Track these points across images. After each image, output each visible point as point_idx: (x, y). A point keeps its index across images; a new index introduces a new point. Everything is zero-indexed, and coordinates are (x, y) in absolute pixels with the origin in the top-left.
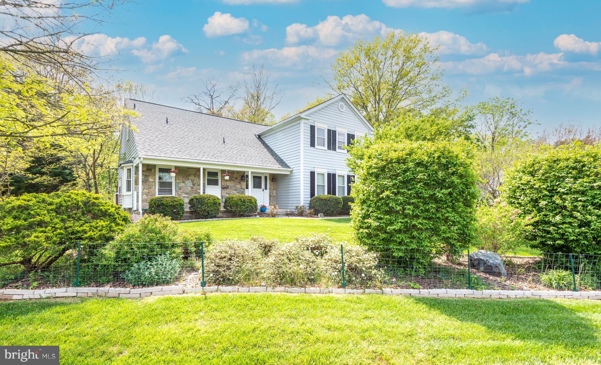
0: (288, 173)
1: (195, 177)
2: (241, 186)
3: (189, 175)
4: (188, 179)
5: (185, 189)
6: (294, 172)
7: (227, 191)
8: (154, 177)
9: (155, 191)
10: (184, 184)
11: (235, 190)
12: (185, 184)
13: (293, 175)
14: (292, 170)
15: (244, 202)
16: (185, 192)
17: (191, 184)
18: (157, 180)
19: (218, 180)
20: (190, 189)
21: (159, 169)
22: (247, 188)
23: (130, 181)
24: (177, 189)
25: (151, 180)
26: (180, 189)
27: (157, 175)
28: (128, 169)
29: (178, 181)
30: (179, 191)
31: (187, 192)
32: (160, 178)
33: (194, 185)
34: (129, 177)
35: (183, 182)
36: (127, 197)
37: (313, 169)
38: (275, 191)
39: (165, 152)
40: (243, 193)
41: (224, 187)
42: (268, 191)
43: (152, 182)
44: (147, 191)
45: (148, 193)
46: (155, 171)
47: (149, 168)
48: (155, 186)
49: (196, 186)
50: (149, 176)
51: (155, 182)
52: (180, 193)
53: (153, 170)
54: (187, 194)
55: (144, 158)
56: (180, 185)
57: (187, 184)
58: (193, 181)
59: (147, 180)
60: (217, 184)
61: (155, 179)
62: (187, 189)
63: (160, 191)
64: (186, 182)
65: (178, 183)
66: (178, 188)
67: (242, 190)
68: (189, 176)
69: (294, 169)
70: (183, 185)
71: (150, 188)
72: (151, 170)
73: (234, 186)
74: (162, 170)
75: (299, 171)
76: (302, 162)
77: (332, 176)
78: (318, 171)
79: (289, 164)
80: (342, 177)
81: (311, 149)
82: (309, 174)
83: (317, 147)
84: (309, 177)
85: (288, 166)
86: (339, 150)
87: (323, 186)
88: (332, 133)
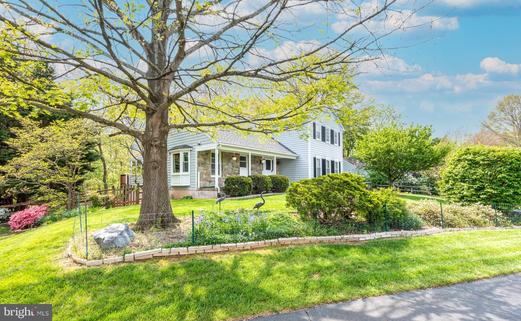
0: (295, 158)
2: (260, 168)
4: (230, 162)
6: (300, 157)
8: (210, 160)
9: (210, 172)
11: (257, 171)
13: (300, 159)
14: (298, 156)
16: (228, 172)
18: (211, 162)
19: (245, 163)
20: (231, 170)
23: (187, 163)
25: (208, 162)
26: (225, 170)
28: (184, 153)
29: (224, 164)
33: (233, 167)
34: (185, 160)
35: (227, 165)
36: (183, 176)
37: (314, 155)
38: (278, 172)
40: (261, 173)
43: (209, 164)
45: (206, 173)
47: (207, 153)
48: (210, 167)
50: (207, 159)
52: (225, 173)
53: (209, 155)
54: (229, 174)
56: (225, 167)
58: (232, 164)
59: (205, 162)
60: (245, 166)
62: (229, 170)
64: (229, 165)
67: (260, 171)
68: (230, 159)
69: (300, 155)
71: (207, 169)
75: (307, 157)
76: (309, 150)
77: (324, 161)
78: (317, 157)
79: (294, 152)
80: (328, 161)
81: (314, 140)
82: (313, 159)
83: (317, 139)
84: (313, 161)
85: (294, 153)
86: (326, 142)
87: (320, 168)
88: (323, 129)
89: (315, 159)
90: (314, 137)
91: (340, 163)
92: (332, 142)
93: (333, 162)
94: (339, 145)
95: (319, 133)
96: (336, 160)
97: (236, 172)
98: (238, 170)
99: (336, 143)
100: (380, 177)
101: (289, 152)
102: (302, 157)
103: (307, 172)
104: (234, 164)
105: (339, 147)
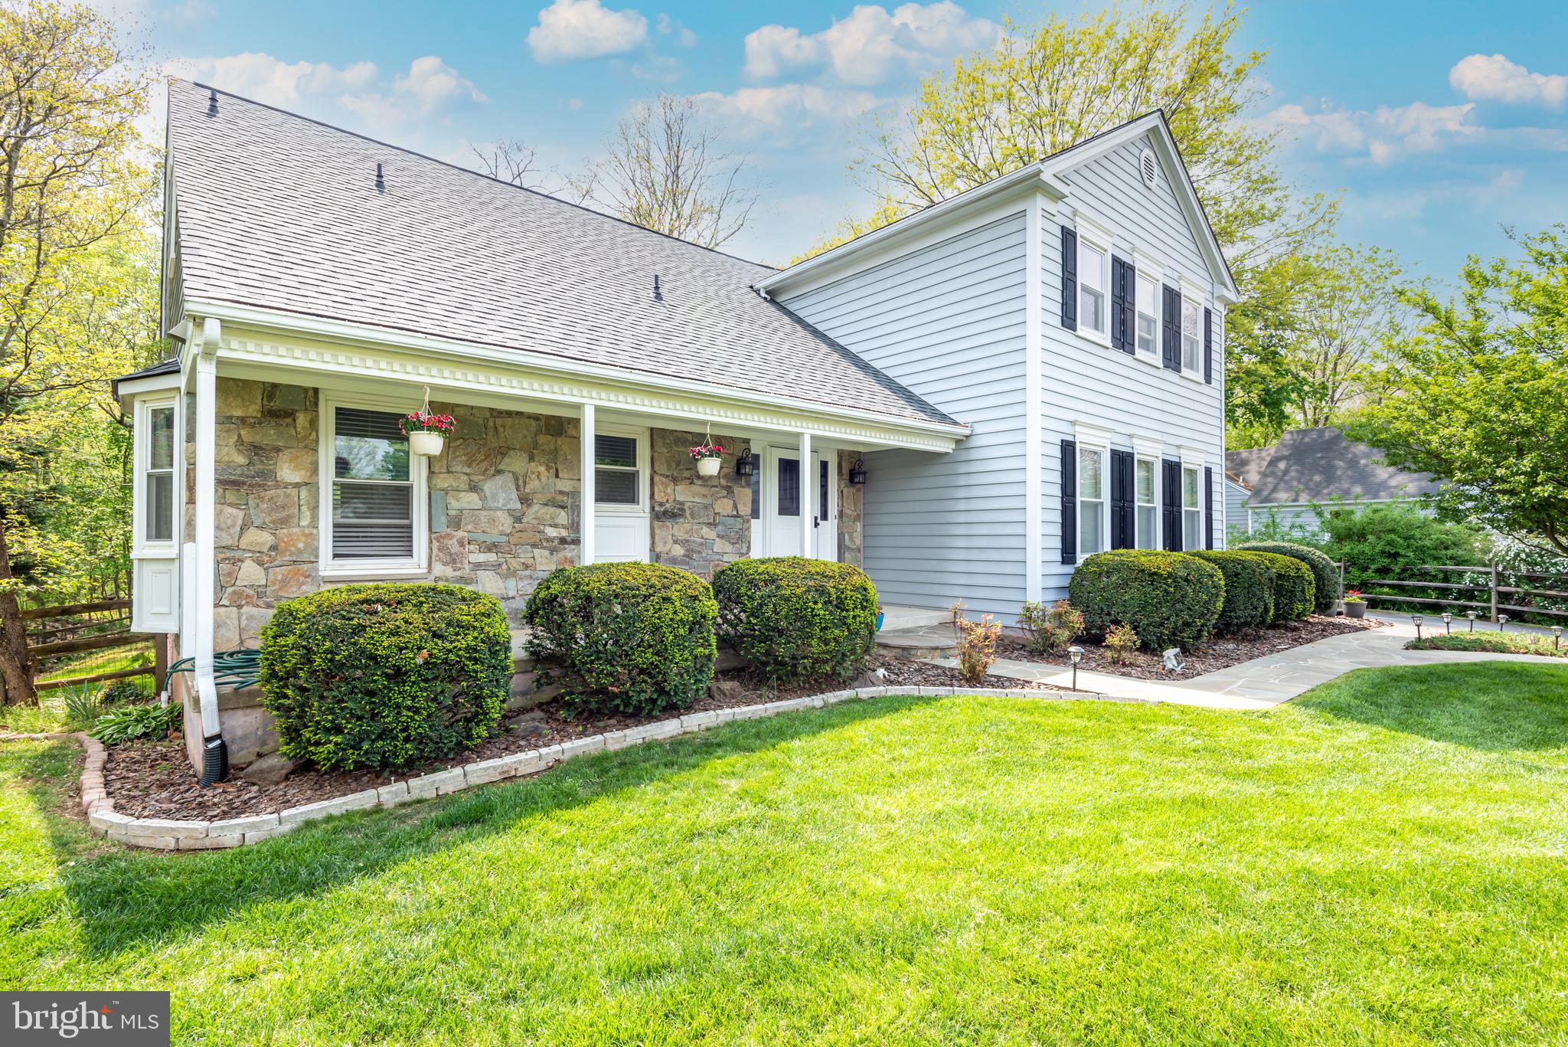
0: (946, 447)
1: (531, 459)
2: (735, 507)
3: (503, 452)
4: (499, 472)
5: (484, 526)
6: (975, 442)
7: (680, 529)
8: (307, 459)
9: (312, 538)
10: (474, 496)
11: (712, 525)
12: (483, 499)
14: (967, 432)
15: (840, 605)
16: (481, 537)
17: (514, 495)
18: (327, 476)
20: (505, 522)
21: (341, 413)
22: (755, 514)
23: (170, 476)
24: (441, 525)
25: (288, 472)
26: (456, 523)
27: (331, 446)
28: (155, 412)
29: (443, 481)
30: (449, 536)
31: (489, 539)
32: (342, 466)
33: (525, 500)
34: (165, 460)
35: (473, 488)
36: (148, 569)
37: (1066, 428)
38: (859, 526)
39: (375, 303)
40: (741, 539)
41: (665, 513)
42: (830, 526)
43: (297, 485)
44: (265, 538)
45: (273, 548)
46: (314, 424)
47: (275, 405)
48: (315, 508)
49: (535, 508)
50: (278, 450)
51: (312, 485)
52: (454, 547)
53: (302, 419)
54: (491, 547)
55: (227, 325)
56: (454, 504)
57: (494, 497)
58: (519, 482)
59: (261, 474)
60: (631, 498)
61: (315, 470)
62: (492, 521)
63: (347, 540)
64: (488, 487)
65: (446, 491)
66: (443, 519)
67: (738, 524)
68: (504, 455)
69: (979, 429)
70: (471, 500)
71: (285, 522)
72: (291, 414)
73: (706, 507)
74: (352, 422)
75: (1017, 437)
76: (1034, 396)
77: (1122, 463)
78: (1084, 439)
79: (944, 409)
80: (1147, 466)
81: (1065, 335)
82: (1057, 452)
83: (1082, 330)
84: (1057, 465)
85: (944, 418)
86: (1140, 353)
87: (1096, 507)
88: (1123, 275)
89: (1068, 450)
90: (1069, 320)
91: (1208, 472)
92: (1172, 359)
93: (1172, 471)
94: (1208, 379)
95: (1097, 297)
96: (1192, 460)
97: (551, 532)
98: (563, 517)
99: (1191, 366)
100: (1390, 543)
101: (909, 411)
102: (988, 438)
103: (1017, 529)
104: (533, 485)
105: (1205, 389)
